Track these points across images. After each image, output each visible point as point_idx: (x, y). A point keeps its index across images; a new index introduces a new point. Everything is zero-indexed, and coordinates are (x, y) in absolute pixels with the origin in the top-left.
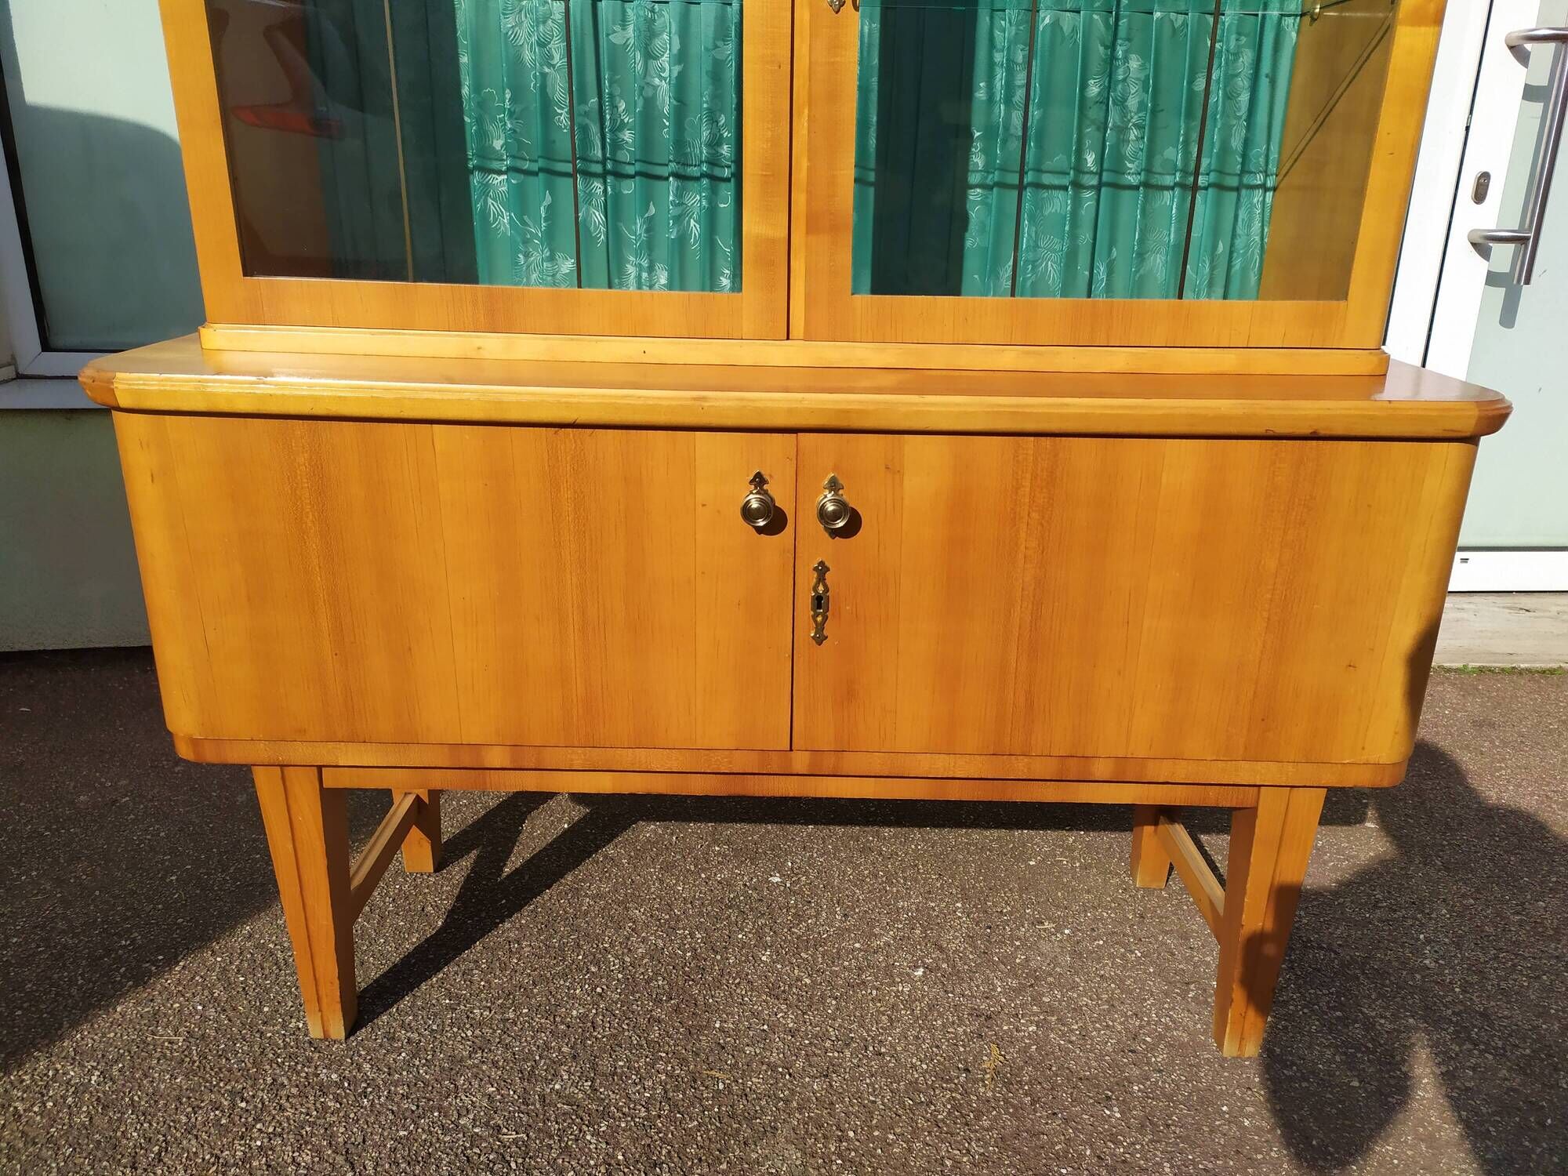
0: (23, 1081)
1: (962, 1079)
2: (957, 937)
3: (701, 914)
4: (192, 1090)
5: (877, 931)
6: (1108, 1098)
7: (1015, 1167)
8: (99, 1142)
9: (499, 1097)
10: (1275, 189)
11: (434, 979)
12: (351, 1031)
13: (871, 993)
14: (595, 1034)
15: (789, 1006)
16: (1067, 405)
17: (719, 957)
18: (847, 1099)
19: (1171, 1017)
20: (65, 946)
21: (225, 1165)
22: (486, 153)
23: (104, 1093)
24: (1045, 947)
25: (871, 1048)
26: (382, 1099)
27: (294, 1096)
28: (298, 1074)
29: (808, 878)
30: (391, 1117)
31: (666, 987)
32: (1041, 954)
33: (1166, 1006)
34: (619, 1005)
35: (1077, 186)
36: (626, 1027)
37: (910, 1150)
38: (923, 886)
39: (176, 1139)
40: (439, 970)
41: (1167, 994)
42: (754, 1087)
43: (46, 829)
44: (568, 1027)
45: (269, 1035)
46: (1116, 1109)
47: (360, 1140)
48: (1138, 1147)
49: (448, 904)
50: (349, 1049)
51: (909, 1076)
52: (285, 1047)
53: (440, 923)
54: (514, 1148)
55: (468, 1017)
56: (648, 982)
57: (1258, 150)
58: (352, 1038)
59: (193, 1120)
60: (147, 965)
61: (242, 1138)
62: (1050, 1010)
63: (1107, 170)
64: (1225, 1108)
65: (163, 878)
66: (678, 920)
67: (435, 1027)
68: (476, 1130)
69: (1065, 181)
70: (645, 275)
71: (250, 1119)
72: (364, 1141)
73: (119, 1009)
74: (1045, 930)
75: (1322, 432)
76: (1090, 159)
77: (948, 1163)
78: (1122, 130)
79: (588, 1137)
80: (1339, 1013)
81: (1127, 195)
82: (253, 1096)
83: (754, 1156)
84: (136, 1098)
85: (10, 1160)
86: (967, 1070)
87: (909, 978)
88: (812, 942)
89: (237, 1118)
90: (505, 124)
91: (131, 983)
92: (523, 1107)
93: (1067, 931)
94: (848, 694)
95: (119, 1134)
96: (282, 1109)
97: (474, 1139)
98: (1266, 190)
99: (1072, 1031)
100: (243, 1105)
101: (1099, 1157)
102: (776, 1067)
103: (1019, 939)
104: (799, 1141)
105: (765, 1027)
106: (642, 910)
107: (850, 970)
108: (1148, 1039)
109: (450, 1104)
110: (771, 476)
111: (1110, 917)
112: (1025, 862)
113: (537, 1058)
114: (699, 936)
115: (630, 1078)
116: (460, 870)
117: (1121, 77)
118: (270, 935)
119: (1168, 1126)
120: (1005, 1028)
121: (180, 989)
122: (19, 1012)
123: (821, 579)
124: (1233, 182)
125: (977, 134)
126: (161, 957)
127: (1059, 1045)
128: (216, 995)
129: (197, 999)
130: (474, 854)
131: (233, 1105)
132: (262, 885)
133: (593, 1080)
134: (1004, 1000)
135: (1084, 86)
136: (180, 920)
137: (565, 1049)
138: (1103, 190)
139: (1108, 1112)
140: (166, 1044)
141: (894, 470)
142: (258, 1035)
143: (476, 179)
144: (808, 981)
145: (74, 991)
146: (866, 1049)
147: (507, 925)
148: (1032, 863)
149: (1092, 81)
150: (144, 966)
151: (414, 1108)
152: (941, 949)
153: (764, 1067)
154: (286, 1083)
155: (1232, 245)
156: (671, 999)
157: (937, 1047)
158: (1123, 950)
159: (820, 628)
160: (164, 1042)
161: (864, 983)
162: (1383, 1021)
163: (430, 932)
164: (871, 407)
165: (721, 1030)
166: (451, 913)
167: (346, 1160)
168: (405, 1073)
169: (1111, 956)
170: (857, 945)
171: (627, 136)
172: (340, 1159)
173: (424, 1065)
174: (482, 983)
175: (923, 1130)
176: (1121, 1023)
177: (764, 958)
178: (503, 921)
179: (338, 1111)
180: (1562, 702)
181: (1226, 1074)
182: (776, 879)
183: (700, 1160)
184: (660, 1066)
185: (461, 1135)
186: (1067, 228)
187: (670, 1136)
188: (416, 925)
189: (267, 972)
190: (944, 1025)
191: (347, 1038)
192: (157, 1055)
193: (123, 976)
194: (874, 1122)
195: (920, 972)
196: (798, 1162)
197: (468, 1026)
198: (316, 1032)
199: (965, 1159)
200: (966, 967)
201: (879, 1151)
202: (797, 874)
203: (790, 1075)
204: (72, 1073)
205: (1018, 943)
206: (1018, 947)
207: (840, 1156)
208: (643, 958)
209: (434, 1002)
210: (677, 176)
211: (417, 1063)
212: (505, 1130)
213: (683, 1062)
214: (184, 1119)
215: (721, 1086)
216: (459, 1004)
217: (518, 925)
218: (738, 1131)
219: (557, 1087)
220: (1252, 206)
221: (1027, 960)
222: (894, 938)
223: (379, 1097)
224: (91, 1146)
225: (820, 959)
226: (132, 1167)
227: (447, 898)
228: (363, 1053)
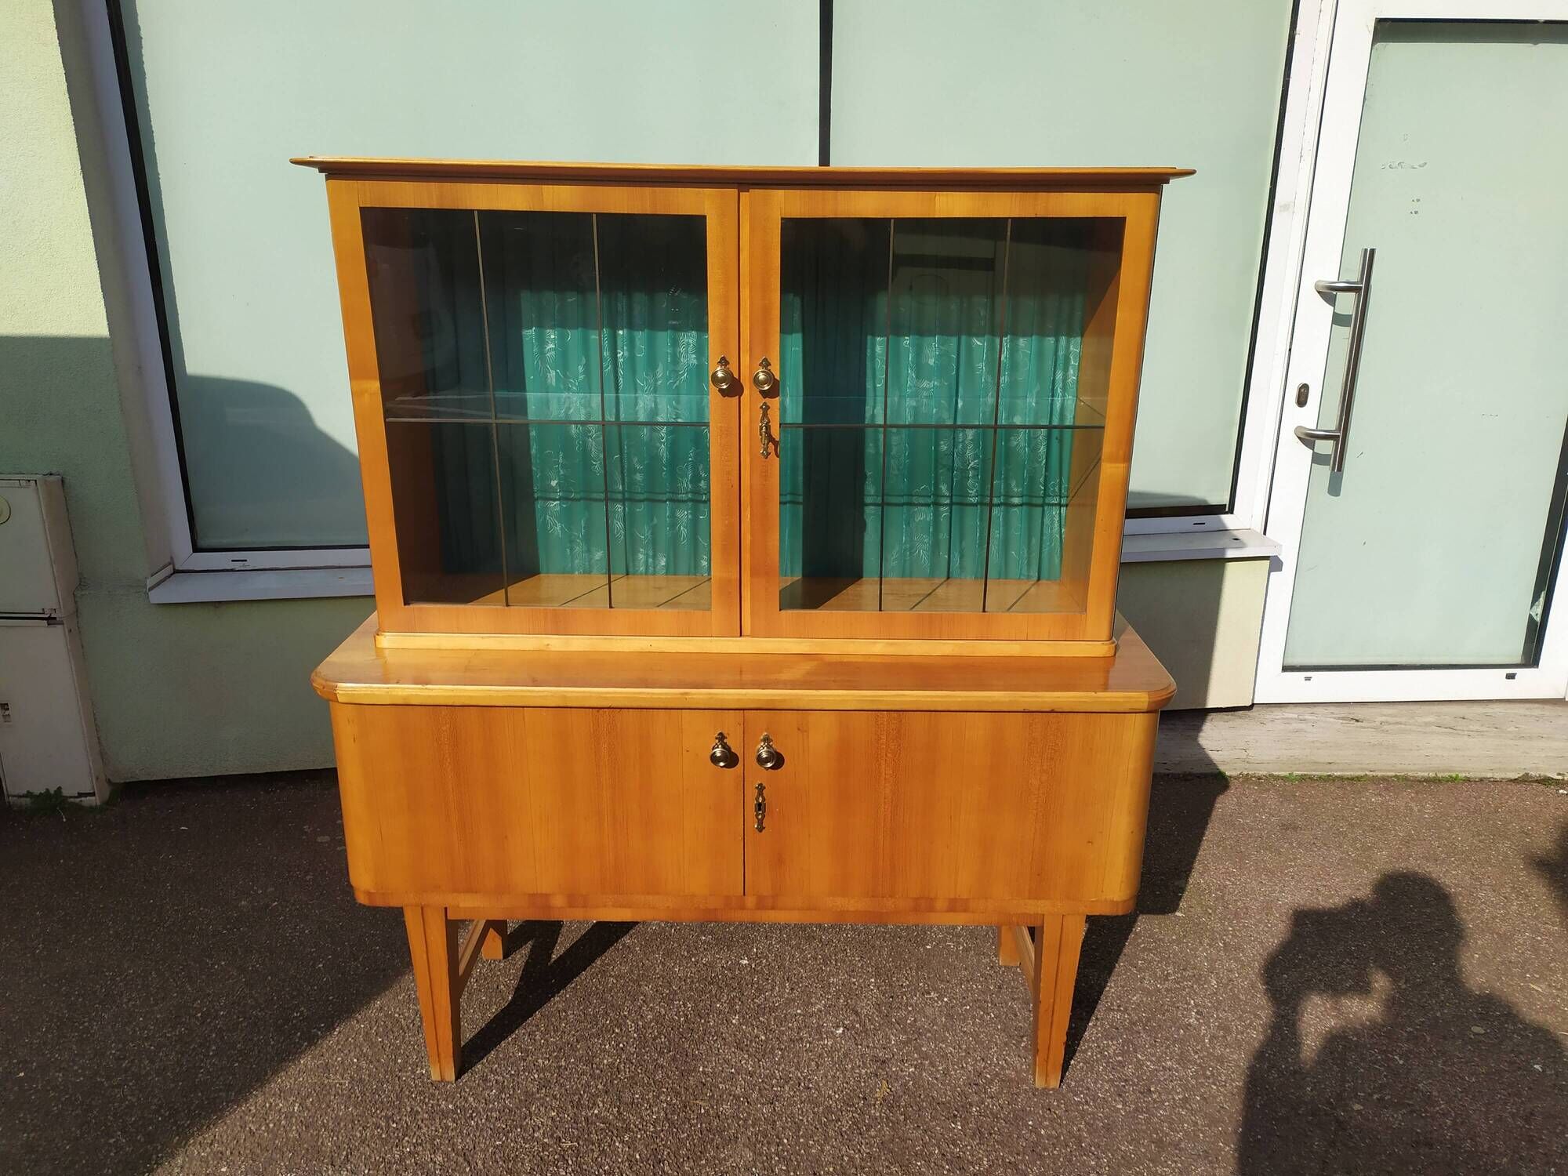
0: (250, 1110)
1: (861, 1105)
2: (869, 1005)
3: (691, 989)
4: (360, 1116)
5: (813, 1000)
6: (955, 1116)
7: (888, 1160)
8: (308, 1150)
9: (558, 1119)
10: (1067, 506)
11: (510, 1039)
12: (458, 1076)
13: (806, 1046)
14: (619, 1076)
15: (750, 1056)
17: (703, 1021)
18: (784, 1118)
19: (1006, 1060)
20: (256, 1017)
21: (389, 1163)
22: (546, 489)
23: (304, 1117)
24: (929, 1011)
25: (803, 1084)
26: (483, 1121)
27: (426, 1119)
28: (427, 1104)
29: (767, 961)
30: (490, 1132)
31: (667, 1043)
32: (925, 1016)
33: (1004, 1053)
34: (635, 1056)
35: (937, 504)
36: (640, 1071)
37: (822, 1151)
38: (849, 966)
39: (356, 1146)
40: (513, 1032)
41: (1006, 1044)
42: (724, 1111)
43: (224, 929)
44: (602, 1071)
45: (404, 1078)
46: (959, 1123)
47: (472, 1147)
48: (969, 1148)
49: (514, 983)
50: (458, 1087)
51: (826, 1103)
52: (416, 1087)
53: (510, 998)
54: (570, 1151)
55: (534, 1065)
56: (654, 1040)
57: (1054, 482)
58: (459, 1080)
59: (364, 1135)
60: (315, 1030)
61: (397, 1146)
62: (925, 1056)
63: (956, 495)
64: (1030, 1123)
65: (313, 966)
66: (676, 993)
67: (513, 1072)
68: (546, 1140)
69: (929, 501)
70: (650, 560)
71: (400, 1135)
72: (474, 1147)
73: (302, 1062)
74: (930, 999)
76: (944, 488)
77: (846, 1159)
78: (964, 471)
79: (617, 1144)
80: (1120, 1058)
81: (969, 510)
82: (400, 1119)
83: (723, 1156)
84: (325, 1121)
85: (254, 1161)
86: (865, 1099)
87: (833, 1035)
88: (768, 1009)
89: (392, 1134)
90: (559, 472)
91: (306, 1044)
92: (574, 1125)
93: (946, 999)
94: (779, 861)
95: (319, 1144)
96: (419, 1128)
97: (545, 1146)
98: (1061, 506)
99: (938, 1071)
100: (395, 1125)
101: (943, 1155)
102: (739, 1098)
103: (911, 1005)
104: (751, 1145)
105: (733, 1070)
106: (650, 986)
107: (791, 1029)
108: (988, 1076)
109: (527, 1123)
110: (728, 734)
111: (977, 988)
112: (924, 946)
113: (582, 1092)
114: (689, 1005)
115: (643, 1105)
116: (521, 956)
117: (960, 441)
118: (395, 1008)
119: (991, 1134)
120: (894, 1069)
121: (340, 1047)
122: (236, 1064)
123: (760, 793)
124: (1040, 501)
125: (869, 474)
126: (323, 1025)
127: (928, 1081)
128: (364, 1051)
129: (352, 1054)
130: (529, 944)
131: (388, 1126)
132: (384, 970)
133: (619, 1108)
134: (895, 1050)
135: (937, 445)
136: (331, 998)
137: (600, 1087)
138: (954, 507)
139: (953, 1126)
140: (338, 1085)
141: (802, 729)
142: (397, 1079)
143: (539, 505)
144: (763, 1038)
145: (270, 1049)
146: (800, 1084)
147: (557, 999)
148: (928, 947)
149: (942, 442)
150: (313, 1031)
151: (504, 1126)
152: (857, 1013)
153: (731, 1098)
154: (420, 1110)
155: (1041, 539)
156: (670, 1051)
157: (847, 1083)
158: (982, 1013)
159: (760, 822)
160: (336, 1083)
161: (801, 1039)
162: (1149, 1063)
163: (504, 1005)
164: (787, 698)
165: (704, 1072)
166: (517, 990)
167: (465, 1159)
168: (496, 1103)
169: (974, 1018)
170: (799, 1011)
171: (639, 477)
172: (461, 1159)
173: (508, 1098)
174: (543, 1041)
175: (832, 1138)
176: (971, 1066)
177: (734, 1021)
178: (553, 996)
179: (456, 1129)
180: (1357, 807)
181: (1036, 1100)
182: (745, 962)
183: (688, 1158)
184: (663, 1098)
185: (536, 1143)
186: (931, 530)
187: (669, 1143)
188: (494, 1000)
189: (396, 1034)
190: (853, 1068)
191: (456, 1079)
192: (333, 1093)
193: (300, 1038)
194: (801, 1133)
195: (840, 1031)
196: (751, 1159)
197: (535, 1071)
198: (435, 1077)
199: (857, 1156)
200: (872, 1027)
201: (803, 1151)
202: (760, 958)
203: (748, 1103)
204: (281, 1105)
205: (910, 1009)
206: (910, 1011)
207: (778, 1155)
208: (651, 1022)
209: (511, 1054)
210: (671, 500)
211: (503, 1096)
212: (564, 1140)
213: (678, 1094)
214: (359, 1135)
215: (703, 1111)
216: (528, 1056)
217: (564, 999)
218: (713, 1140)
219: (596, 1112)
220: (1053, 516)
221: (915, 1021)
222: (825, 1006)
223: (481, 1120)
224: (303, 1152)
225: (772, 1022)
226: (332, 1165)
227: (513, 978)
228: (468, 1090)
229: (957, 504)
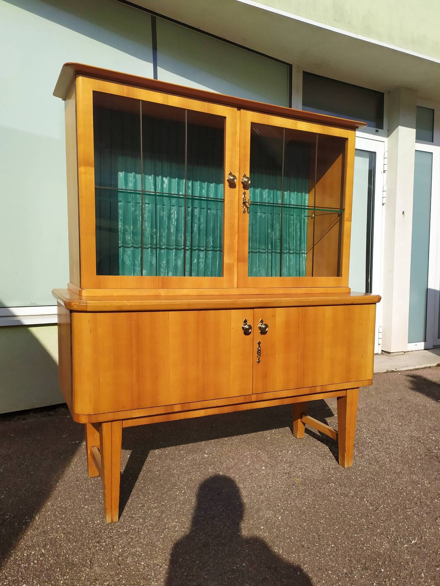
0: (17, 559)
1: (294, 487)
4: (82, 545)
6: (329, 482)
9: (181, 521)
13: (256, 475)
16: (308, 299)
18: (272, 498)
19: (328, 463)
22: (124, 242)
23: (52, 554)
24: (288, 456)
29: (214, 454)
32: (289, 458)
33: (325, 461)
35: (268, 252)
37: (296, 503)
38: (247, 449)
40: (128, 499)
46: (332, 484)
48: (343, 490)
51: (282, 489)
57: (302, 245)
61: (113, 551)
62: (301, 468)
63: (273, 249)
64: (353, 478)
68: (183, 530)
69: (265, 251)
70: (166, 273)
71: (111, 546)
74: (285, 452)
75: (354, 303)
76: (270, 246)
78: (275, 240)
80: (361, 455)
82: (105, 541)
84: (65, 552)
86: (294, 485)
87: (263, 470)
89: (106, 547)
93: (290, 452)
94: (265, 376)
97: (184, 532)
98: (305, 254)
100: (104, 544)
103: (280, 456)
104: (268, 509)
107: (245, 471)
108: (327, 469)
110: (248, 320)
112: (267, 439)
117: (275, 228)
119: (345, 484)
120: (294, 474)
123: (259, 346)
124: (298, 252)
127: (309, 475)
131: (101, 545)
134: (289, 469)
138: (273, 253)
140: (58, 537)
141: (274, 316)
143: (121, 250)
147: (138, 484)
152: (264, 462)
157: (283, 482)
159: (259, 359)
160: (56, 537)
161: (252, 473)
162: (370, 454)
164: (269, 301)
168: (146, 524)
169: (305, 454)
170: (243, 466)
172: (150, 547)
173: (150, 521)
174: (146, 499)
176: (318, 467)
182: (206, 456)
186: (266, 262)
190: (280, 477)
191: (118, 521)
192: (59, 540)
194: (282, 500)
195: (264, 468)
198: (108, 521)
200: (274, 464)
202: (211, 453)
209: (136, 506)
210: (176, 249)
211: (147, 521)
220: (303, 257)
221: (286, 459)
222: (251, 462)
223: (145, 531)
229: (274, 252)
